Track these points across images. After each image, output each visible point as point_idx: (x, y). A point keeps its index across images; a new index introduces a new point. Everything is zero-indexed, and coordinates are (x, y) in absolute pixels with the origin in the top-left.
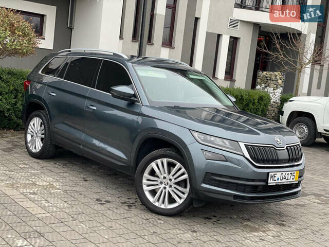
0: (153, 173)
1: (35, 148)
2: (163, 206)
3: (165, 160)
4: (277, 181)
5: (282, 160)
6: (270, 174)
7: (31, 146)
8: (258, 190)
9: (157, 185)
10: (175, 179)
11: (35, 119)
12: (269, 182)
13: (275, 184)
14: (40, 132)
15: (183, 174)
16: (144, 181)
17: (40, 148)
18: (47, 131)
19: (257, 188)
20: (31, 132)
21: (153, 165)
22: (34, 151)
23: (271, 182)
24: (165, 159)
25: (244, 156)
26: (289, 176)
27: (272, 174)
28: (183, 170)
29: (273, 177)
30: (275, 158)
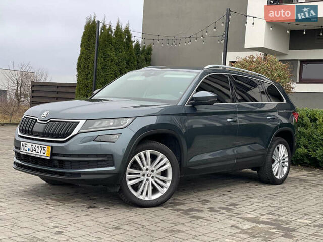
4: (27, 151)
6: (21, 143)
26: (40, 149)
29: (24, 146)
30: (30, 129)
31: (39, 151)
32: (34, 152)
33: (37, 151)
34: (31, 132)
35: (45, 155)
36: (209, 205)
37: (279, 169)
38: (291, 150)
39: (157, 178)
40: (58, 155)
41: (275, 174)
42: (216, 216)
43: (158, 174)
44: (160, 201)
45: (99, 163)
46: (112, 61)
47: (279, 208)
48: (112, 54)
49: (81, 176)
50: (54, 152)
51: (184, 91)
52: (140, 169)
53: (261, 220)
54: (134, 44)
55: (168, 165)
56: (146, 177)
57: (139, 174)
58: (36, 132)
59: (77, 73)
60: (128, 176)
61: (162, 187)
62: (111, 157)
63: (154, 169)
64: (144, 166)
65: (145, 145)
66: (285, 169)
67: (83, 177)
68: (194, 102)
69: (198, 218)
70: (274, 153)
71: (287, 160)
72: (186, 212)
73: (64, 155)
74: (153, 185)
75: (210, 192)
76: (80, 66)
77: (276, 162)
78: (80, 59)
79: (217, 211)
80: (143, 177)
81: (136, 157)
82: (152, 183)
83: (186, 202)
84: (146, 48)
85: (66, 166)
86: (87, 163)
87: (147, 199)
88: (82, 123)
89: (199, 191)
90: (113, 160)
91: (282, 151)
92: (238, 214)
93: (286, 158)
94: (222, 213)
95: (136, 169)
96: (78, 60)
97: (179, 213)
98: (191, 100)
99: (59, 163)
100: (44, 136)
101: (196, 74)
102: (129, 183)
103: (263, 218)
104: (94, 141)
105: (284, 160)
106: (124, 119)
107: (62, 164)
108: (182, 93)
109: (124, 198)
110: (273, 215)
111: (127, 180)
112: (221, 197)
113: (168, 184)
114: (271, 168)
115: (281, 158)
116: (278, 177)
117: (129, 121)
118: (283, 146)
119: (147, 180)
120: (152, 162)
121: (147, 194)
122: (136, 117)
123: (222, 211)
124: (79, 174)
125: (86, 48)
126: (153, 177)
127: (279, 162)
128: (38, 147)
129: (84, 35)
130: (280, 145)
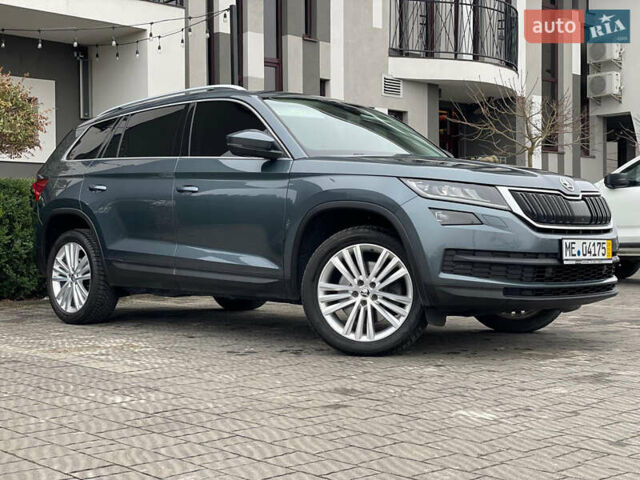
0: (335, 277)
1: (73, 305)
2: (364, 339)
3: (357, 249)
4: (577, 257)
5: (580, 218)
6: (564, 241)
7: (62, 304)
8: (547, 275)
9: (348, 299)
10: (382, 281)
11: (66, 247)
12: (564, 257)
13: (574, 262)
14: (79, 271)
15: (396, 269)
16: (321, 296)
17: (83, 302)
18: (95, 264)
19: (544, 272)
20: (61, 275)
21: (335, 261)
22: (70, 310)
23: (568, 257)
24: (358, 246)
25: (511, 212)
26: (597, 248)
27: (568, 242)
28: (396, 260)
29: (570, 247)
31: (597, 252)
32: (588, 256)
33: (593, 253)
35: (605, 257)
128: (594, 244)
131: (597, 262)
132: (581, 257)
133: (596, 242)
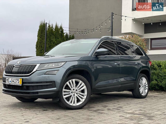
12: (6, 82)
27: (7, 78)
30: (11, 71)
31: (16, 82)
32: (13, 83)
33: (15, 82)
34: (11, 72)
35: (19, 83)
36: (107, 108)
37: (143, 90)
38: (149, 80)
39: (79, 94)
40: (26, 83)
41: (141, 93)
42: (111, 112)
43: (79, 92)
44: (81, 106)
45: (48, 86)
46: (54, 43)
47: (144, 108)
48: (54, 40)
49: (38, 94)
50: (24, 82)
51: (91, 49)
52: (70, 89)
53: (136, 113)
54: (65, 35)
55: (85, 87)
56: (73, 94)
57: (70, 92)
58: (14, 72)
59: (36, 50)
60: (64, 93)
61: (82, 98)
62: (54, 82)
63: (77, 89)
64: (72, 88)
65: (72, 76)
66: (146, 91)
67: (39, 94)
68: (97, 54)
69: (102, 113)
70: (140, 81)
71: (147, 85)
72: (95, 111)
73: (29, 83)
74: (77, 98)
75: (107, 102)
76: (38, 46)
77: (141, 86)
78: (37, 43)
79: (112, 110)
80: (72, 94)
81: (68, 83)
82: (77, 96)
83: (95, 107)
84: (71, 36)
85: (30, 88)
86: (41, 86)
87: (74, 105)
88: (38, 65)
89: (102, 102)
90: (55, 84)
91: (144, 81)
92: (123, 111)
93: (147, 84)
94: (115, 111)
95: (67, 89)
96: (36, 43)
97: (91, 111)
98: (95, 53)
99: (26, 87)
100: (18, 74)
101: (97, 41)
102: (64, 97)
103: (137, 112)
104: (45, 74)
105: (145, 85)
106: (61, 63)
107: (28, 88)
108: (90, 50)
109: (62, 105)
110: (142, 111)
111: (63, 95)
112: (113, 104)
113: (85, 97)
114: (139, 90)
115: (144, 84)
116: (143, 95)
117: (63, 63)
118: (144, 78)
119: (74, 95)
120: (76, 86)
121: (74, 103)
122: (67, 62)
123: (114, 110)
124: (37, 93)
125: (40, 37)
126: (77, 94)
127: (143, 87)
128: (15, 79)
129: (39, 30)
130: (143, 78)
131: (16, 85)
132: (11, 83)
133: (16, 79)
